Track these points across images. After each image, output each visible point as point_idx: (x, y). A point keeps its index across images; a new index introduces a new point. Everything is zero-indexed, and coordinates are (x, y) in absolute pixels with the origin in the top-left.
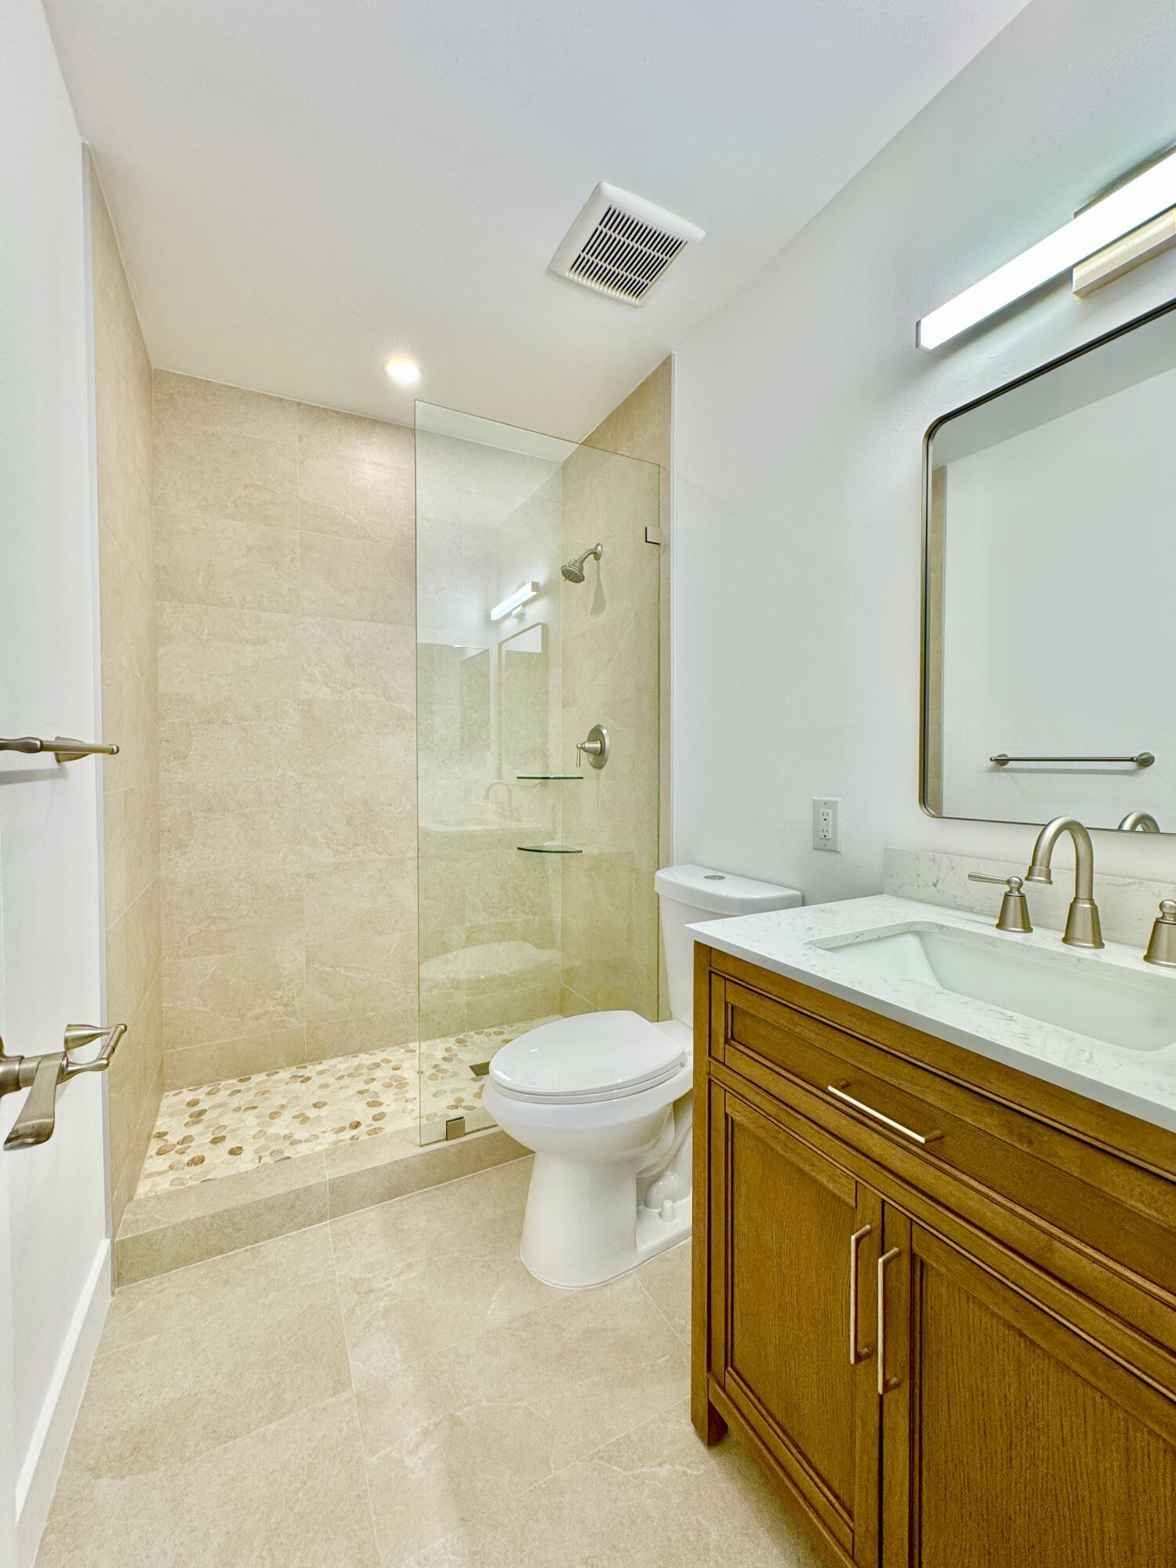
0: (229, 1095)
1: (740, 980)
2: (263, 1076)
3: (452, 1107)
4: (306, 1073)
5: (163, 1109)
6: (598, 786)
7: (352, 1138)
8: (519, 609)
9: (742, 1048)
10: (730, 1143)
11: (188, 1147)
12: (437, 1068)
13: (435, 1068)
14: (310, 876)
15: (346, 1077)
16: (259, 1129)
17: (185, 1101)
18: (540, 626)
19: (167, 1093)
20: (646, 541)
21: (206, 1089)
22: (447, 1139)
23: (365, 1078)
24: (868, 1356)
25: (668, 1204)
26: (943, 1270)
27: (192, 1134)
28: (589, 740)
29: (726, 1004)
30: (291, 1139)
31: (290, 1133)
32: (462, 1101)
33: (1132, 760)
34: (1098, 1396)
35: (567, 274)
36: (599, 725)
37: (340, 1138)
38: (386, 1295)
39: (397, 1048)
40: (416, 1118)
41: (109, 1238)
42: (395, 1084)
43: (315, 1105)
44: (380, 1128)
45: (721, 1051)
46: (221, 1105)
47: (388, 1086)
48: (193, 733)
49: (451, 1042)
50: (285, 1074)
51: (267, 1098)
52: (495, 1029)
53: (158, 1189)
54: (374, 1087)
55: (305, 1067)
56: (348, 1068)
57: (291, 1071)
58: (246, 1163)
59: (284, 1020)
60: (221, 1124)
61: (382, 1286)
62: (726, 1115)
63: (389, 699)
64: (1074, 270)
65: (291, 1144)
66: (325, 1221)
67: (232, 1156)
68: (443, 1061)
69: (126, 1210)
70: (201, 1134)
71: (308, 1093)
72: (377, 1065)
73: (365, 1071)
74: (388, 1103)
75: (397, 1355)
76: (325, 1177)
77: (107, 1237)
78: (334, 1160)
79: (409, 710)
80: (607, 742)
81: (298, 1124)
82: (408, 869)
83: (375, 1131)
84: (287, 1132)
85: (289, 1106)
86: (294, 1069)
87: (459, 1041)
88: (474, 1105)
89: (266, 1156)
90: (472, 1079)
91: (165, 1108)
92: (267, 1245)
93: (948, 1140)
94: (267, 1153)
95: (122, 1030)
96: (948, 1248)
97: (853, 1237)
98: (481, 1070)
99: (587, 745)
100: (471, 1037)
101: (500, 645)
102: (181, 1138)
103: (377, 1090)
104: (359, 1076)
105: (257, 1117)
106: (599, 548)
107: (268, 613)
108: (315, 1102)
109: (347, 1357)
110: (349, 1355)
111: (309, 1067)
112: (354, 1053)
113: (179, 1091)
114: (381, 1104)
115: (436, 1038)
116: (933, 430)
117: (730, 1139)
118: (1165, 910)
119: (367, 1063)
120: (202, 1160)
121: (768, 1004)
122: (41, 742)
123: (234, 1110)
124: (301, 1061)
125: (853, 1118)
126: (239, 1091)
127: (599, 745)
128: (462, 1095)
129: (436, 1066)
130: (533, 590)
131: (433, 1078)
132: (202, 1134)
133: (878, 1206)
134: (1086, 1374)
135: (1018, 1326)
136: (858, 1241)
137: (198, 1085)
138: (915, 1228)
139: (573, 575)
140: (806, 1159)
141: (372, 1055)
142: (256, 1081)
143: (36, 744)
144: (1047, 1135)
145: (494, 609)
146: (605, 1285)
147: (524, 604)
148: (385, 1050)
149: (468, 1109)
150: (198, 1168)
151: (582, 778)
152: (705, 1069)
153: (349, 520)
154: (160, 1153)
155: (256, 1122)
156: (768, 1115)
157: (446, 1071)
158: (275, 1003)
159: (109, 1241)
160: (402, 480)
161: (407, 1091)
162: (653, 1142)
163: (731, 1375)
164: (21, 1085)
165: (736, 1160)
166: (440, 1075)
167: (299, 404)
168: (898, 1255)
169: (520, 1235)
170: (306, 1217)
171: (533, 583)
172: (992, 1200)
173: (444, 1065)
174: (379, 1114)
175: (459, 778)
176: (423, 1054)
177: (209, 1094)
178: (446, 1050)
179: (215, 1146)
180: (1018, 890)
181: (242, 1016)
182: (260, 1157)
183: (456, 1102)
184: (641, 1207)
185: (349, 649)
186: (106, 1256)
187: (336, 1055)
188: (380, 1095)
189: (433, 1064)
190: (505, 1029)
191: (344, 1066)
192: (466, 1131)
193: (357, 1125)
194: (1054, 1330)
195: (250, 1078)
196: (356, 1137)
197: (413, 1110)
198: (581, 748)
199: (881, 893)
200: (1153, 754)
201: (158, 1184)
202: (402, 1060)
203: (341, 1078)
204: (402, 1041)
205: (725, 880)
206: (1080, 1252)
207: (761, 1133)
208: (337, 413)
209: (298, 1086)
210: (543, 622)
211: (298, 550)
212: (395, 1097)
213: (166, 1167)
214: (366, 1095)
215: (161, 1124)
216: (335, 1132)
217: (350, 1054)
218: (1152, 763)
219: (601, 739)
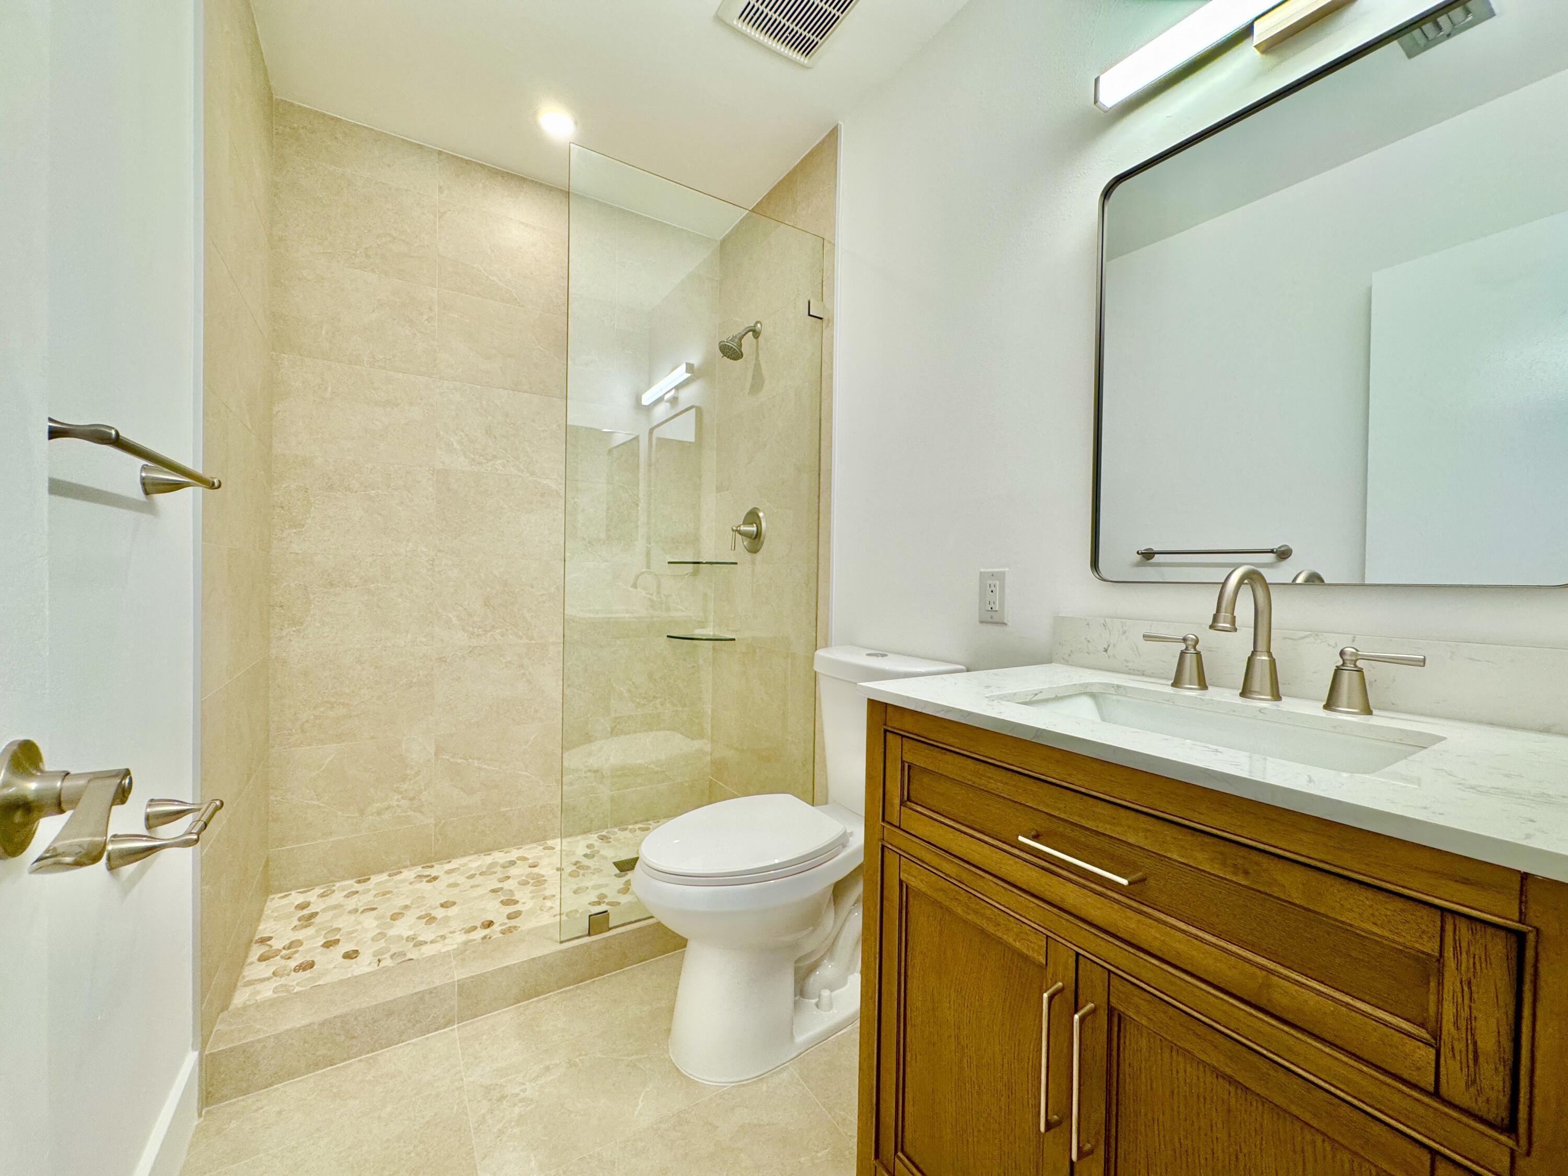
0: (345, 896)
1: (919, 736)
2: (384, 877)
3: (593, 904)
4: (433, 872)
5: (267, 912)
6: (753, 570)
7: (485, 937)
8: (673, 392)
9: (919, 809)
10: (904, 912)
11: (296, 952)
12: (578, 865)
13: (575, 864)
14: (442, 660)
15: (477, 876)
16: (379, 931)
17: (293, 903)
18: (693, 410)
19: (272, 897)
20: (809, 315)
21: (318, 890)
22: (589, 934)
23: (499, 877)
24: (1059, 1123)
25: (826, 993)
26: (1144, 1022)
27: (300, 938)
28: (745, 523)
29: (903, 762)
30: (415, 941)
31: (414, 935)
32: (606, 896)
33: (1272, 551)
34: (1319, 1139)
35: (735, 23)
36: (755, 508)
37: (472, 938)
38: (520, 1101)
39: (534, 845)
40: (555, 916)
41: (196, 1050)
42: (532, 882)
43: (442, 905)
44: (515, 927)
45: (896, 814)
46: (335, 907)
47: (524, 883)
48: (312, 499)
49: (593, 838)
50: (409, 874)
51: (389, 899)
52: (640, 826)
53: (258, 998)
54: (508, 885)
55: (432, 867)
56: (480, 866)
57: (416, 870)
58: (363, 966)
59: (409, 816)
60: (334, 926)
61: (517, 1091)
62: (901, 882)
63: (533, 473)
64: (1256, 24)
65: (415, 946)
66: (452, 1025)
67: (346, 960)
68: (584, 858)
69: (218, 1021)
70: (312, 939)
71: (434, 893)
72: (512, 863)
73: (499, 869)
74: (523, 901)
75: (533, 1164)
76: (452, 977)
77: (194, 1049)
78: (463, 960)
79: (554, 486)
80: (764, 525)
81: (423, 925)
82: (550, 655)
83: (510, 930)
84: (411, 933)
85: (413, 906)
86: (419, 868)
87: (602, 838)
88: (619, 901)
89: (386, 958)
90: (615, 875)
91: (270, 911)
92: (387, 1053)
93: (1151, 882)
94: (387, 955)
95: (217, 806)
96: (1149, 997)
97: (1045, 995)
98: (626, 866)
99: (743, 528)
100: (615, 833)
101: (651, 431)
102: (287, 942)
103: (512, 888)
104: (491, 874)
105: (376, 918)
106: (759, 325)
107: (401, 375)
108: (442, 901)
109: (476, 1169)
110: (478, 1167)
111: (436, 866)
112: (488, 851)
113: (287, 893)
114: (516, 902)
115: (577, 835)
116: (1109, 189)
117: (904, 908)
118: (1346, 657)
119: (501, 861)
120: (311, 965)
121: (949, 757)
122: (117, 433)
123: (350, 912)
124: (428, 862)
125: (1043, 868)
126: (357, 892)
127: (755, 529)
128: (604, 891)
129: (576, 863)
130: (687, 371)
131: (572, 875)
132: (313, 937)
133: (1072, 960)
134: (1307, 1117)
135: (1228, 1071)
136: (1051, 998)
137: (309, 886)
138: (1115, 981)
139: (731, 352)
140: (989, 919)
141: (506, 852)
142: (375, 882)
143: (111, 434)
144: (1264, 861)
145: (645, 394)
146: (760, 1079)
147: (677, 388)
148: (521, 848)
149: (611, 905)
150: (307, 974)
151: (736, 563)
152: (878, 835)
153: (494, 281)
154: (262, 959)
155: (376, 923)
156: (946, 877)
157: (588, 867)
158: (400, 797)
159: (196, 1054)
160: (551, 243)
161: (545, 889)
162: (811, 929)
163: (900, 1159)
164: (64, 806)
165: (911, 929)
166: (581, 872)
167: (440, 153)
168: (1093, 1011)
169: (669, 1031)
170: (430, 1021)
171: (687, 364)
172: (1202, 940)
173: (586, 862)
174: (514, 912)
175: (607, 561)
176: (564, 850)
177: (322, 896)
178: (588, 847)
179: (328, 950)
180: (1194, 647)
181: (362, 812)
182: (379, 961)
183: (598, 898)
184: (797, 998)
185: (490, 418)
186: (193, 1068)
187: (465, 854)
188: (516, 893)
189: (574, 860)
190: (650, 824)
191: (474, 865)
192: (610, 926)
193: (490, 924)
194: (1272, 1073)
195: (369, 879)
196: (488, 937)
197: (552, 908)
198: (737, 530)
199: (1049, 661)
200: (1291, 546)
201: (258, 992)
202: (540, 858)
203: (472, 877)
204: (541, 838)
205: (888, 657)
206: (1302, 985)
207: (940, 897)
208: (482, 166)
209: (424, 886)
210: (697, 404)
211: (436, 308)
212: (532, 895)
213: (270, 973)
214: (500, 893)
215: (264, 929)
216: (465, 933)
217: (482, 852)
218: (1290, 555)
219: (758, 522)
